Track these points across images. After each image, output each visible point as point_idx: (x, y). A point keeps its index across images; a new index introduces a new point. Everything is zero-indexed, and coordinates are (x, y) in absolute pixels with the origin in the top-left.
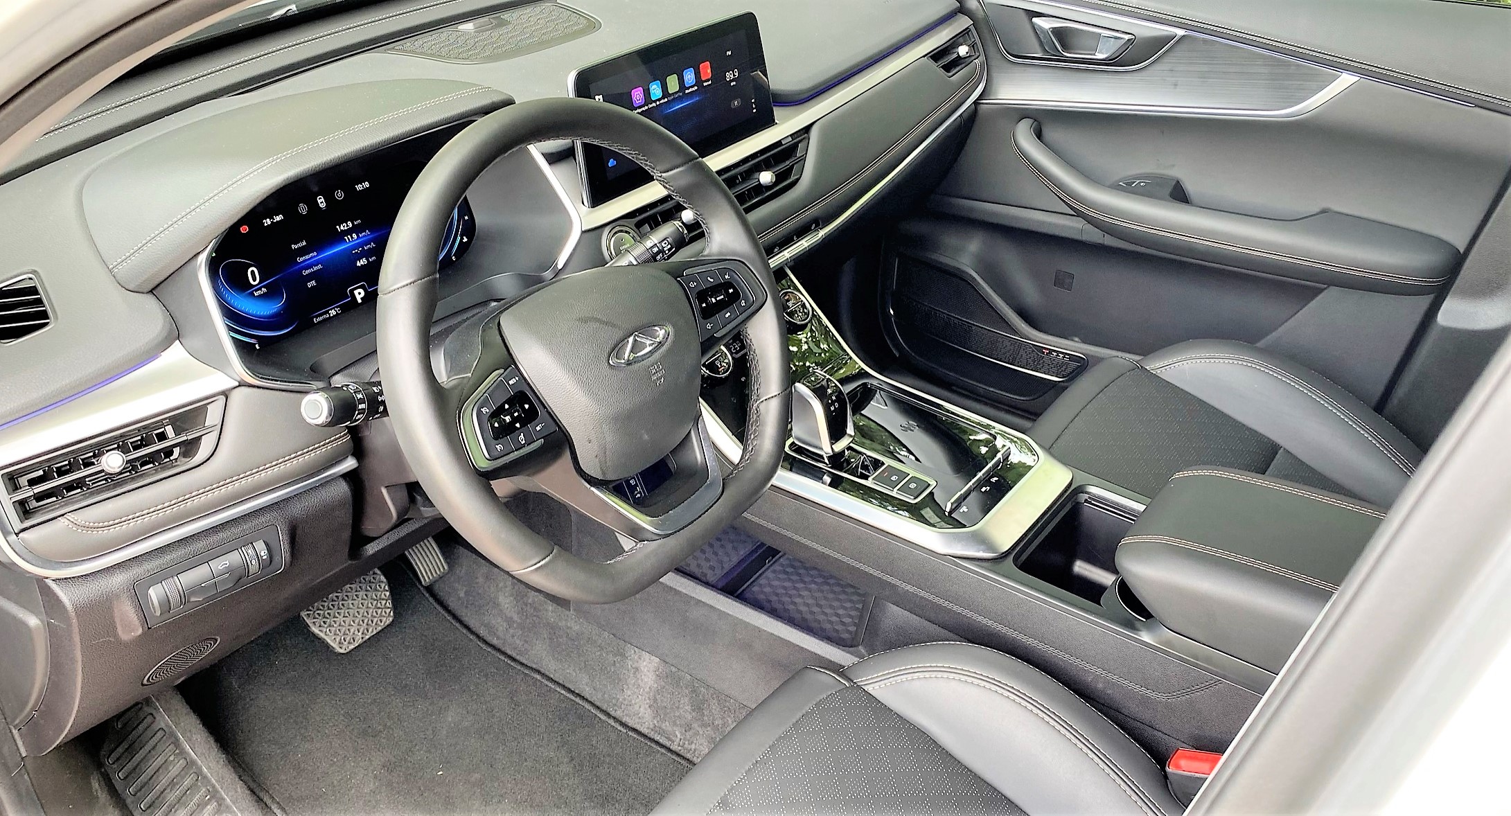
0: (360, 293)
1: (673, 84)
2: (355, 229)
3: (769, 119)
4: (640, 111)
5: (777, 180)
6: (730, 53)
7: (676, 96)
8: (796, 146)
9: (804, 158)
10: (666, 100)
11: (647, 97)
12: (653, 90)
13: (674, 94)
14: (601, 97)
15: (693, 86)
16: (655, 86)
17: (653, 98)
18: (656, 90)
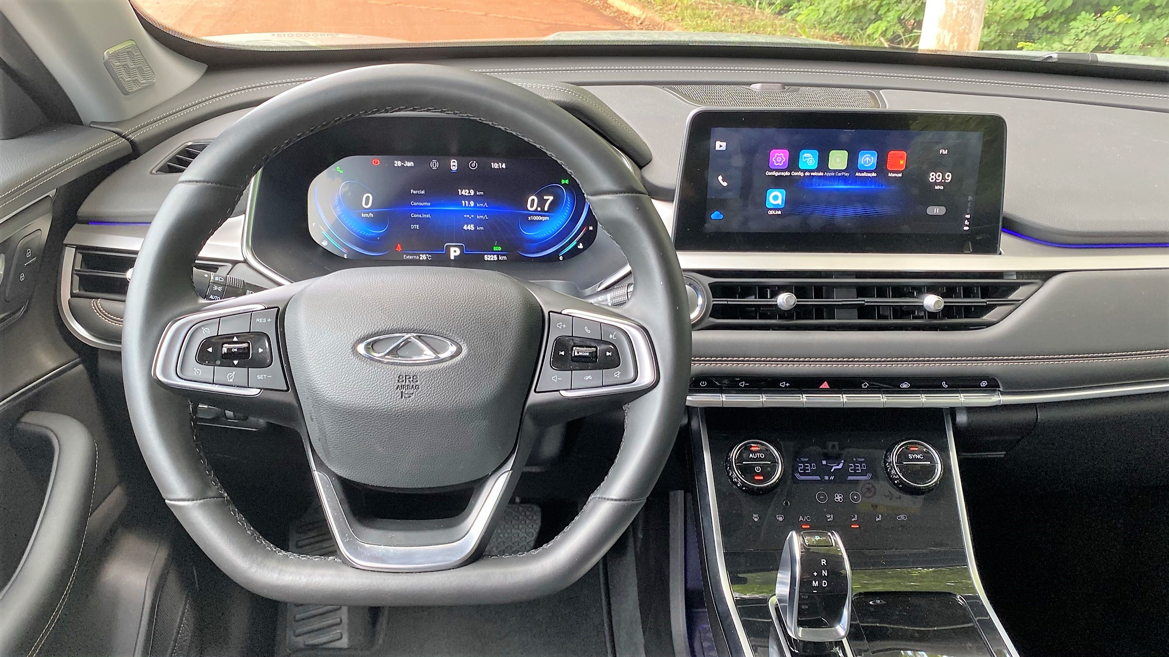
0: (455, 251)
1: (838, 160)
2: (474, 198)
3: (989, 247)
4: (777, 174)
5: (948, 311)
6: (945, 152)
7: (840, 174)
8: (1013, 287)
9: (1017, 304)
10: (821, 174)
11: (793, 163)
12: (805, 158)
13: (835, 171)
14: (724, 144)
15: (871, 172)
16: (809, 155)
17: (801, 166)
18: (809, 159)
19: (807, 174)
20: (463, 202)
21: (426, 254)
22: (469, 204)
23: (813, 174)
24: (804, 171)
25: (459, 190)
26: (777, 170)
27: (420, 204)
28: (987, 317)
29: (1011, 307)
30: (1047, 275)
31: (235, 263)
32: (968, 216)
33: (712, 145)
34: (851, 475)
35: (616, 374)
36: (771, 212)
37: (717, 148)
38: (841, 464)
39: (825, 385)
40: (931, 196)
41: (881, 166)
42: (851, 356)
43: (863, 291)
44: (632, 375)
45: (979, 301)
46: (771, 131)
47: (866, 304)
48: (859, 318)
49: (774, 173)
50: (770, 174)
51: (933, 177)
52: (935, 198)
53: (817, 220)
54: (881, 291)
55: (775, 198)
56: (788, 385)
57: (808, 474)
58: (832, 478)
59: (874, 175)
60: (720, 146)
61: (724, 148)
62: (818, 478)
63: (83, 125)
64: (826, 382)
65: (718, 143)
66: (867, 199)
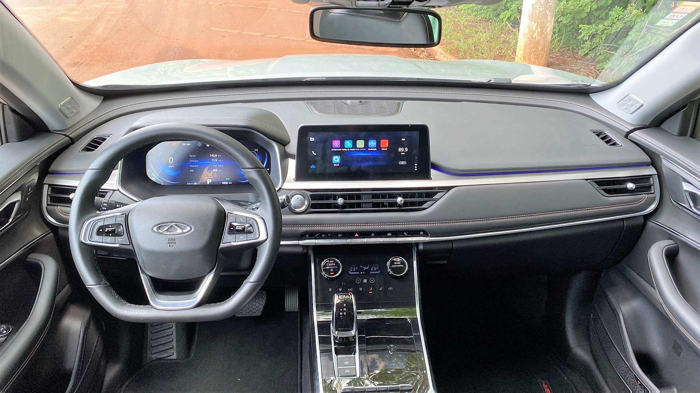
0: (209, 181)
1: (360, 144)
2: (217, 158)
3: (426, 176)
4: (336, 150)
5: (406, 204)
6: (404, 140)
7: (362, 149)
8: (436, 193)
9: (437, 200)
10: (354, 149)
11: (342, 145)
12: (347, 143)
13: (359, 148)
14: (313, 139)
15: (374, 148)
16: (348, 142)
17: (345, 147)
18: (348, 144)
19: (348, 150)
20: (212, 160)
21: (197, 182)
22: (215, 160)
23: (350, 150)
24: (347, 149)
25: (211, 155)
26: (336, 149)
27: (194, 161)
28: (424, 206)
29: (434, 201)
30: (449, 188)
31: (114, 190)
32: (416, 165)
33: (308, 139)
34: (372, 271)
35: (252, 235)
36: (335, 165)
37: (311, 140)
38: (368, 267)
39: (357, 235)
40: (400, 157)
41: (378, 146)
42: (366, 223)
43: (375, 196)
44: (258, 236)
45: (421, 199)
46: (331, 133)
47: (373, 202)
48: (373, 207)
49: (335, 150)
50: (333, 150)
51: (400, 149)
52: (402, 158)
53: (353, 168)
54: (384, 196)
55: (336, 159)
56: (341, 235)
57: (354, 272)
58: (364, 273)
59: (376, 149)
60: (312, 139)
61: (313, 140)
62: (358, 273)
63: (51, 132)
64: (357, 234)
65: (311, 138)
66: (375, 159)
